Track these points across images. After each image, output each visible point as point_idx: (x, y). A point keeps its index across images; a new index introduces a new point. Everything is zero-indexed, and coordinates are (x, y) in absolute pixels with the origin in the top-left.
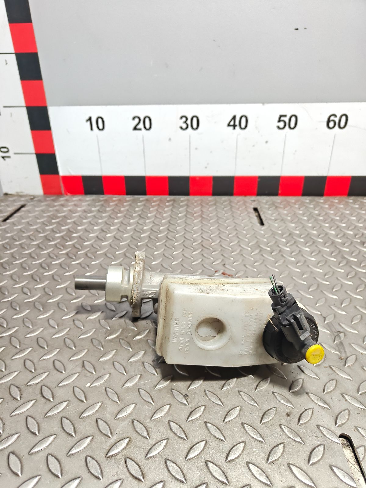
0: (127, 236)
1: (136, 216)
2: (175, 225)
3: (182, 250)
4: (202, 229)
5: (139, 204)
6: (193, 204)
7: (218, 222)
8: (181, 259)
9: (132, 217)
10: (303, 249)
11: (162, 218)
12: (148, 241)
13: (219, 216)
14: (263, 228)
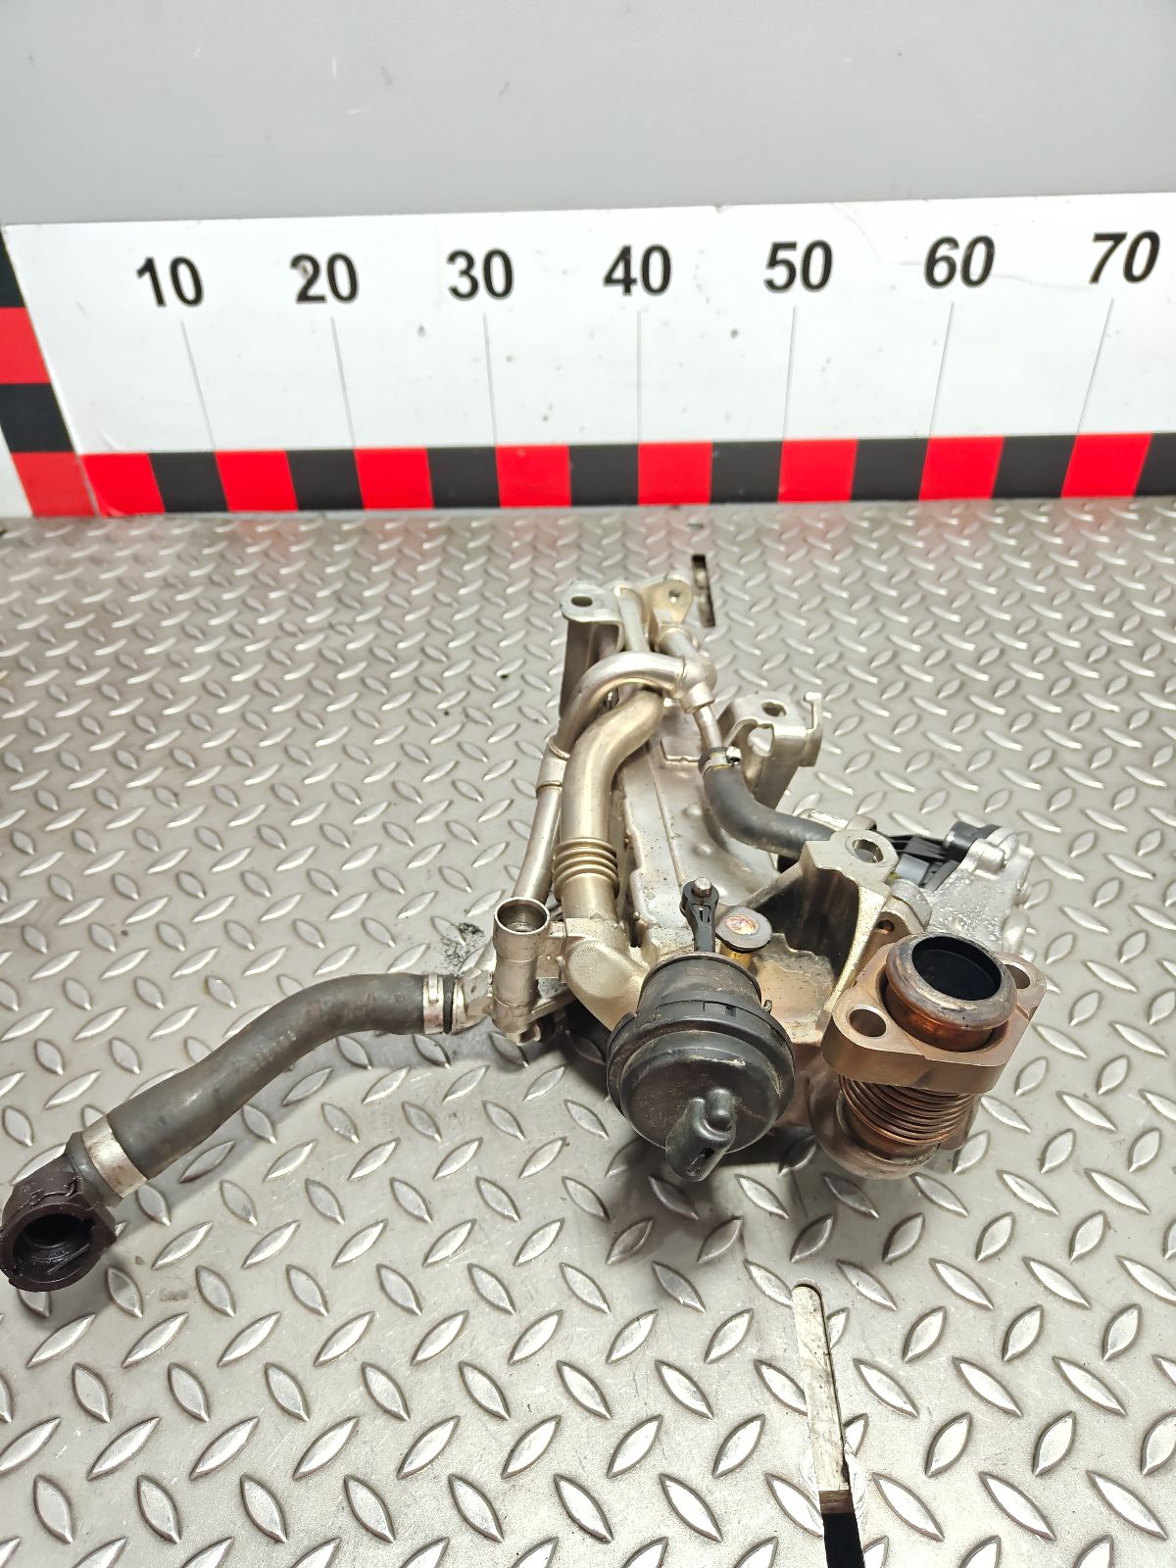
0: (295, 679)
3: (457, 727)
4: (525, 647)
5: (338, 548)
6: (508, 544)
12: (360, 696)
14: (708, 639)
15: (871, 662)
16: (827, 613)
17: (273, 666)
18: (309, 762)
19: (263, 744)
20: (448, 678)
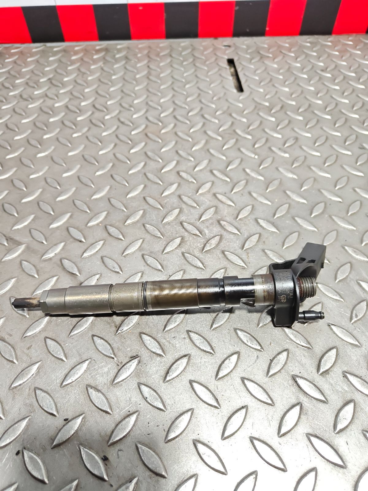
0: (27, 122)
1: (45, 81)
2: (106, 97)
3: (113, 145)
4: (147, 103)
5: (51, 59)
6: (135, 55)
7: (173, 89)
8: (111, 164)
9: (38, 85)
10: (301, 135)
11: (85, 84)
12: (61, 130)
13: (175, 77)
14: (241, 98)
15: (326, 108)
16: (298, 85)
17: (16, 117)
18: (32, 166)
19: (8, 157)
20: (107, 119)
